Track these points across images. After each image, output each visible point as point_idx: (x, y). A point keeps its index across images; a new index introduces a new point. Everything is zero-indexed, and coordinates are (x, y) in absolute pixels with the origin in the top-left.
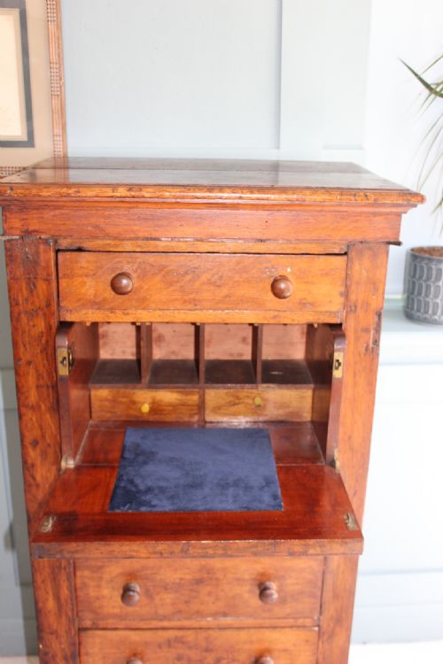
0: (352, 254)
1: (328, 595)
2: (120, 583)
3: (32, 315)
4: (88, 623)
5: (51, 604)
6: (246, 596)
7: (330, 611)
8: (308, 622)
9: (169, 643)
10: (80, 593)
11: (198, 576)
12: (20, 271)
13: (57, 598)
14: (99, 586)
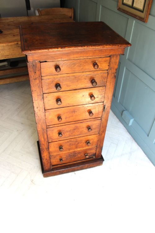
0: (112, 56)
2: (57, 132)
4: (50, 141)
5: (42, 139)
6: (84, 130)
7: (101, 130)
8: (97, 133)
10: (49, 136)
11: (74, 128)
14: (53, 134)
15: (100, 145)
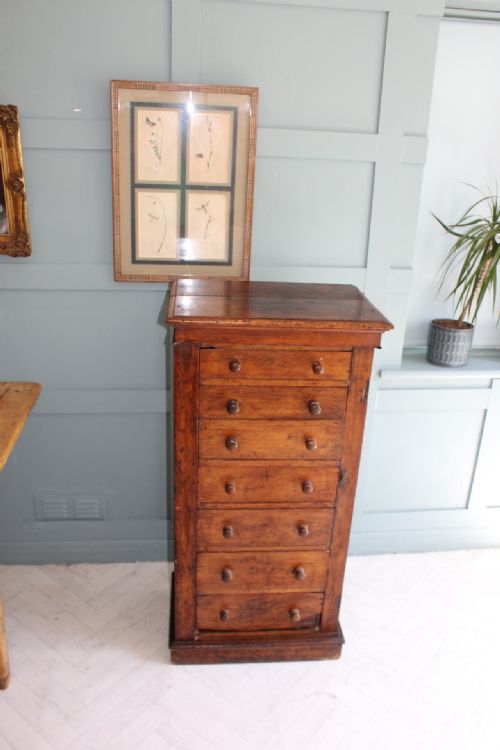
0: (355, 351)
1: (335, 533)
2: (221, 527)
3: (186, 382)
4: (202, 549)
5: (183, 538)
6: (291, 533)
7: (336, 541)
8: (324, 548)
9: (246, 560)
10: (199, 533)
11: (265, 522)
12: (181, 360)
13: (187, 534)
14: (210, 528)
15: (332, 588)
